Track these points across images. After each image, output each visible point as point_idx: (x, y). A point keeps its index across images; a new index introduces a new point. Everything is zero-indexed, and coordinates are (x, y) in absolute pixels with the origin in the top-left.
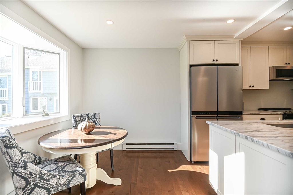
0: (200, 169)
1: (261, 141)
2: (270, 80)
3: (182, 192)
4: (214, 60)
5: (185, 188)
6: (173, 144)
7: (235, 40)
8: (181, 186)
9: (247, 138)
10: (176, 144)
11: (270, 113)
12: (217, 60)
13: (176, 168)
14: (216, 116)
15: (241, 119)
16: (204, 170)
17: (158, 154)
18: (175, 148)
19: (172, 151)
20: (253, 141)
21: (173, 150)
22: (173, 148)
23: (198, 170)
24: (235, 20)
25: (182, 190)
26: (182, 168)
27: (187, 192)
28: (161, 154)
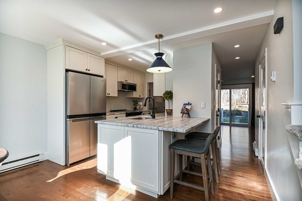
0: (79, 167)
1: (143, 126)
2: (118, 91)
3: (76, 190)
4: (87, 70)
5: (76, 186)
6: (38, 155)
7: (102, 57)
8: (71, 187)
9: (133, 127)
10: (43, 154)
11: (120, 113)
12: (89, 70)
13: (56, 176)
14: (89, 118)
15: (105, 119)
16: (83, 167)
17: (20, 172)
18: (41, 160)
19: (38, 164)
20: (137, 127)
21: (39, 162)
22: (38, 160)
23: (78, 169)
24: (107, 44)
25: (74, 189)
26: (61, 174)
27: (80, 187)
28: (25, 172)
